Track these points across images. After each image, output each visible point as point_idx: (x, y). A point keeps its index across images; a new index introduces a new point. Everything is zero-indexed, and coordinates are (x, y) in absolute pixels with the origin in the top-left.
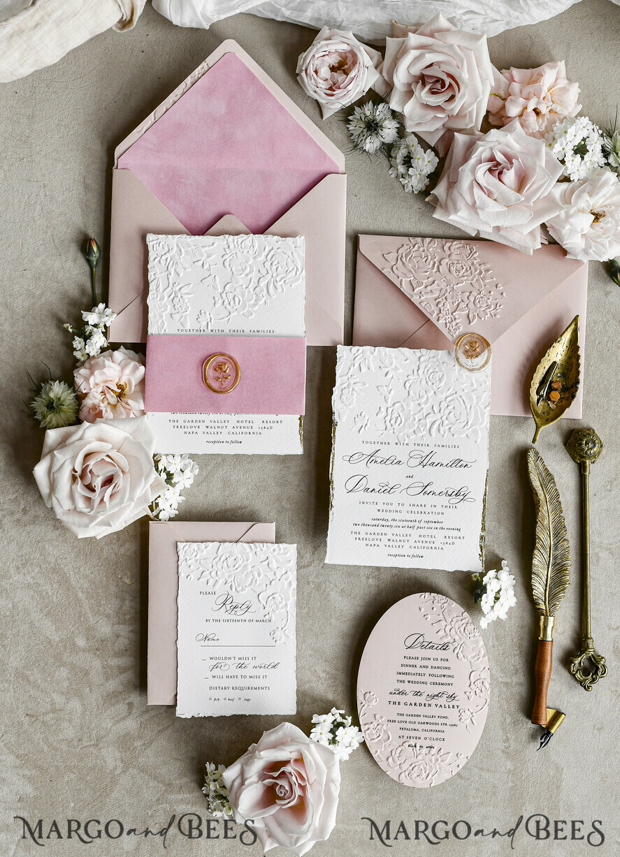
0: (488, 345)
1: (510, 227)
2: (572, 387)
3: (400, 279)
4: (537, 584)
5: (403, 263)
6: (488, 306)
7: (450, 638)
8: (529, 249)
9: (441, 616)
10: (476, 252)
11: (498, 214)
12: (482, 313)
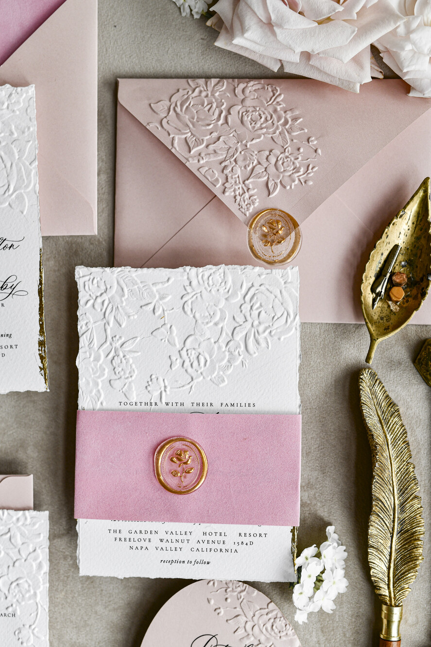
0: (296, 225)
1: (324, 52)
2: (422, 280)
3: (171, 136)
4: (377, 561)
5: (177, 114)
6: (296, 170)
7: (252, 639)
8: (355, 83)
9: (238, 609)
10: (280, 95)
11: (304, 32)
12: (287, 179)
